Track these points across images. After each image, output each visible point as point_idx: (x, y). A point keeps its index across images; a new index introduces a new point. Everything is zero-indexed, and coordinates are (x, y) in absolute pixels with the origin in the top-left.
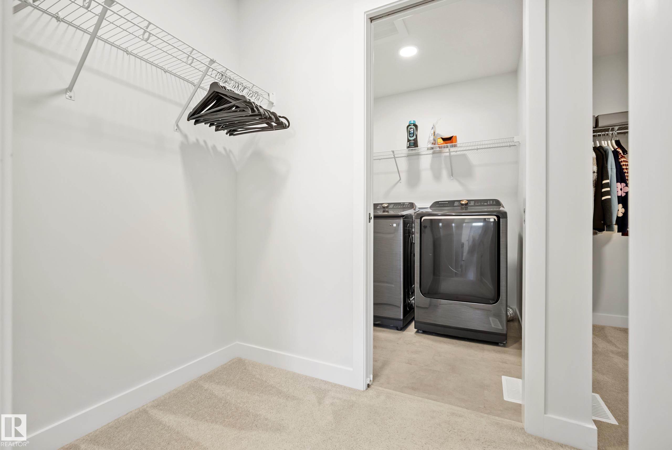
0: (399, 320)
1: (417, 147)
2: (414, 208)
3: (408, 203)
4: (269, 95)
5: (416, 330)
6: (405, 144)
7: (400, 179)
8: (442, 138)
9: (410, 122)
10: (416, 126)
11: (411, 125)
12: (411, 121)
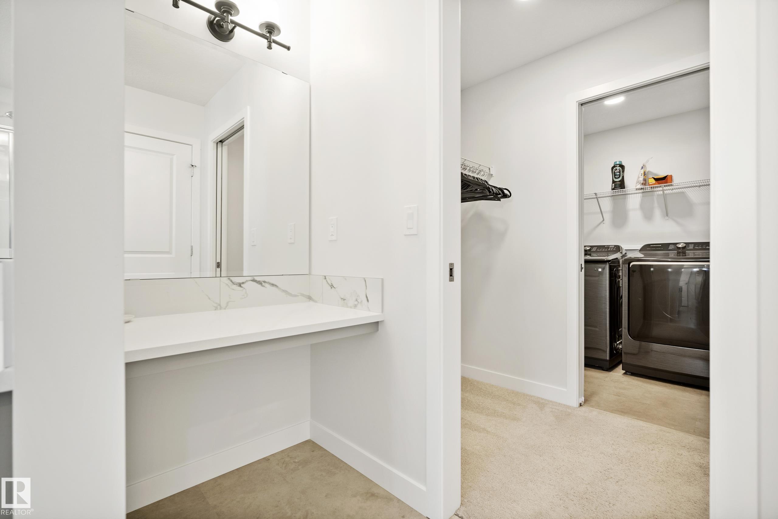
0: (606, 360)
1: (624, 188)
2: (621, 251)
3: (613, 246)
4: (489, 169)
5: (624, 371)
6: (609, 185)
7: (603, 220)
8: (654, 178)
9: (615, 162)
10: (622, 166)
11: (617, 166)
12: (617, 162)
